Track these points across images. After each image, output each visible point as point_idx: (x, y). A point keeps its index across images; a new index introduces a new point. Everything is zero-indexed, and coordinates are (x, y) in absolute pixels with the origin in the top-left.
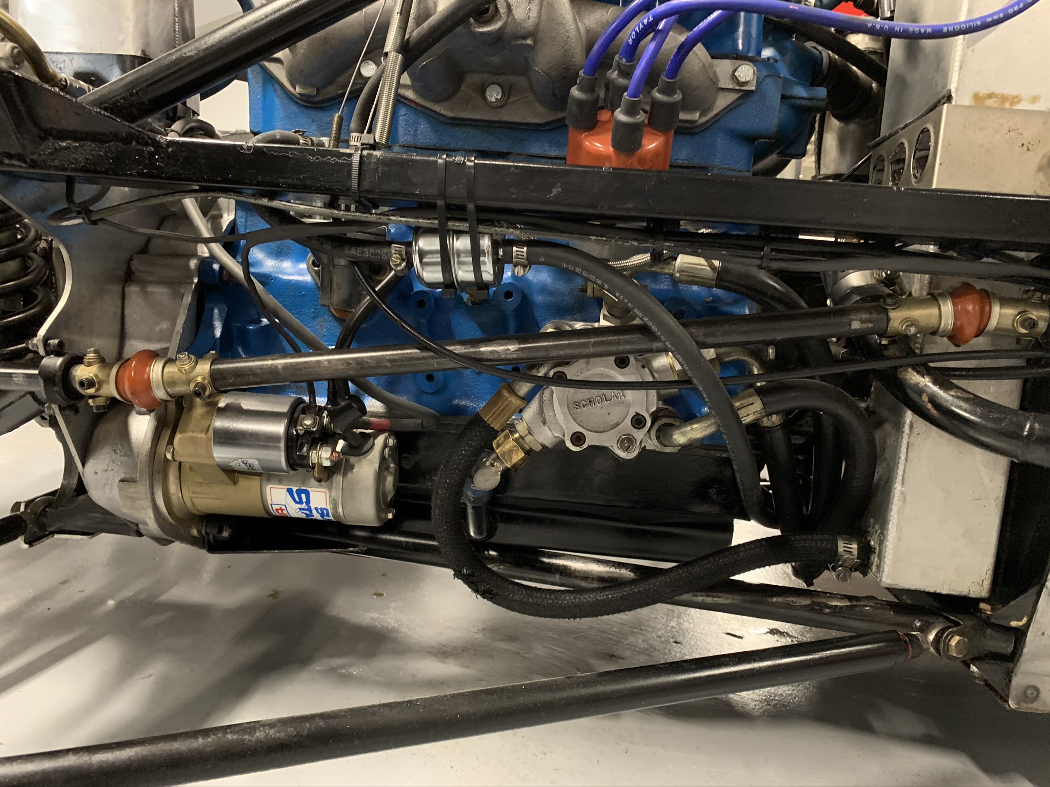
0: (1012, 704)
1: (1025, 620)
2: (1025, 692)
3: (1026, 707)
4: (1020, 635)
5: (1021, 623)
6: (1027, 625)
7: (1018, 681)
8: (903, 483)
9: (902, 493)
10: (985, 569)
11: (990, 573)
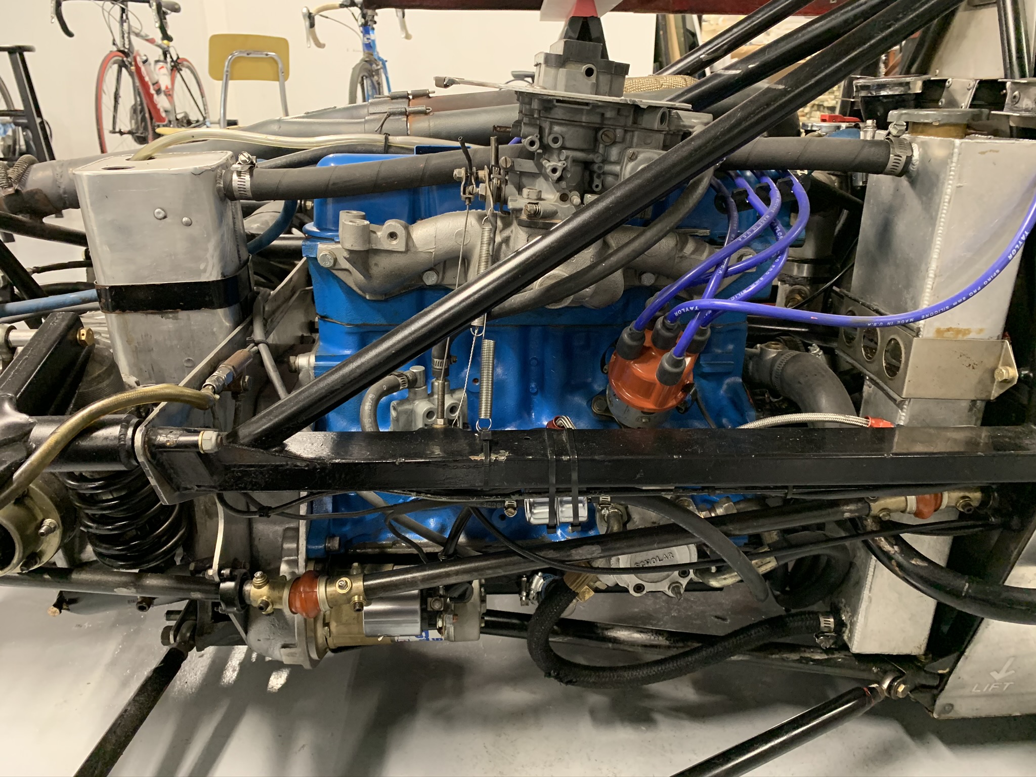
0: (935, 716)
1: (948, 670)
2: (944, 708)
3: (944, 716)
4: (944, 679)
5: (945, 672)
6: (950, 673)
7: (941, 701)
8: (870, 591)
9: (869, 597)
10: (923, 638)
11: (926, 641)
